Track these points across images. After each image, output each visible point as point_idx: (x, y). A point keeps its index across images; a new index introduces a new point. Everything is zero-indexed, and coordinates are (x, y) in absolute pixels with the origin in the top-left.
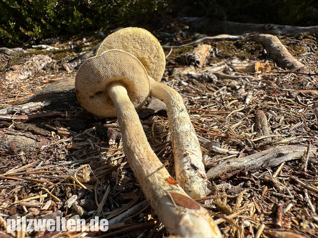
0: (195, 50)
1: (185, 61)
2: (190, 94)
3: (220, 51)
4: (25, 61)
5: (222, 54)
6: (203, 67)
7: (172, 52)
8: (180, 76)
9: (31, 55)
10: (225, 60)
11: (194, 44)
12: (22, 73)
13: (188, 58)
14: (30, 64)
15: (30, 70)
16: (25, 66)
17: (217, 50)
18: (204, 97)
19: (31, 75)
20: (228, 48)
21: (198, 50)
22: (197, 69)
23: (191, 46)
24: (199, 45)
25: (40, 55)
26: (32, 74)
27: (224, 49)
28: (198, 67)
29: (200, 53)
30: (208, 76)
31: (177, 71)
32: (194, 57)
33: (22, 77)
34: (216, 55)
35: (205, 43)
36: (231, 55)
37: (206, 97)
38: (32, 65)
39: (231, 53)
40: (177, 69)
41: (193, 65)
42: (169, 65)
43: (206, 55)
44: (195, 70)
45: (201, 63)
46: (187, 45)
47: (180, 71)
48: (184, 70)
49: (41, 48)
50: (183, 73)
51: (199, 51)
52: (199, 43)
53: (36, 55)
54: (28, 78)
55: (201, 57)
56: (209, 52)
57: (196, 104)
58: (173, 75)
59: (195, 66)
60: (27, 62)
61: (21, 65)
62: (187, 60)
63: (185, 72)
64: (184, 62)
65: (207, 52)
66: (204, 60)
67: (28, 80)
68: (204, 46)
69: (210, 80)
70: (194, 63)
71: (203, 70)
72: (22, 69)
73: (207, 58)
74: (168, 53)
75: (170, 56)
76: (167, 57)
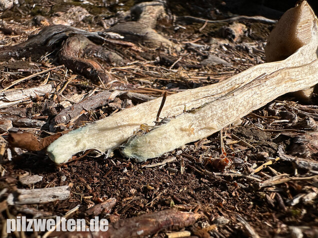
1: (222, 34)
3: (254, 32)
5: (255, 35)
6: (236, 43)
7: (207, 26)
10: (257, 42)
11: (229, 21)
12: (66, 21)
13: (225, 31)
14: (73, 13)
15: (73, 19)
16: (68, 14)
17: (251, 30)
18: (243, 60)
20: (262, 31)
23: (226, 23)
24: (235, 23)
25: (79, 7)
26: (74, 24)
27: (258, 31)
28: (232, 42)
29: (235, 30)
30: (246, 47)
31: (214, 40)
32: (231, 31)
34: (249, 35)
35: (240, 22)
36: (264, 38)
37: (245, 60)
39: (263, 36)
43: (240, 33)
45: (236, 39)
46: (222, 21)
47: (217, 41)
48: (220, 41)
50: (220, 43)
51: (235, 28)
52: (234, 21)
53: (75, 6)
58: (210, 43)
59: (230, 40)
60: (69, 11)
61: (65, 13)
62: (224, 33)
63: (222, 43)
66: (238, 38)
68: (239, 24)
70: (229, 37)
72: (66, 17)
73: (240, 36)
74: (202, 26)
75: (204, 29)
76: (201, 29)
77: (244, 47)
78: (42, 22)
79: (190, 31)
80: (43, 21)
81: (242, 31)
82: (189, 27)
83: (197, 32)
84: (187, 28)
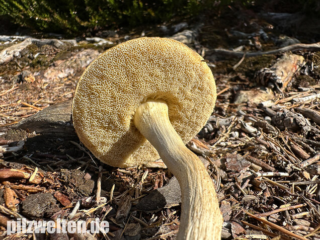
0: (278, 62)
1: (260, 80)
2: (255, 159)
3: (317, 67)
4: (72, 55)
6: (286, 91)
7: (244, 60)
8: (247, 106)
9: (80, 49)
11: (278, 52)
12: (63, 70)
13: (265, 77)
14: (74, 60)
15: (73, 67)
16: (68, 62)
17: (313, 64)
18: (282, 174)
19: (72, 73)
21: (283, 62)
22: (277, 95)
23: (273, 55)
24: (285, 54)
25: (89, 50)
26: (74, 73)
28: (278, 92)
29: (285, 69)
30: (295, 120)
31: (245, 95)
32: (275, 76)
33: (61, 75)
34: (310, 72)
35: (294, 53)
37: (287, 174)
38: (75, 61)
40: (244, 93)
41: (270, 87)
42: (235, 81)
43: (294, 71)
44: (272, 96)
45: (285, 85)
46: (267, 52)
47: (249, 98)
48: (255, 95)
49: (93, 42)
50: (253, 102)
51: (285, 65)
52: (285, 51)
53: (85, 49)
54: (68, 77)
55: (285, 74)
56: (300, 66)
57: (264, 191)
58: (236, 103)
59: (275, 89)
60: (72, 58)
61: (65, 60)
62: (263, 79)
63: (256, 100)
64: (258, 81)
65: (295, 67)
66: (290, 79)
67: (66, 79)
68: (293, 56)
69: (298, 128)
70: (273, 86)
71: (286, 97)
72: (64, 66)
73: (295, 76)
74: (238, 62)
75: (240, 66)
76: (235, 67)
77: (292, 120)
78: (26, 79)
79: (221, 70)
80: (27, 77)
81: (298, 67)
82: (220, 63)
83: (230, 71)
84: (217, 66)
